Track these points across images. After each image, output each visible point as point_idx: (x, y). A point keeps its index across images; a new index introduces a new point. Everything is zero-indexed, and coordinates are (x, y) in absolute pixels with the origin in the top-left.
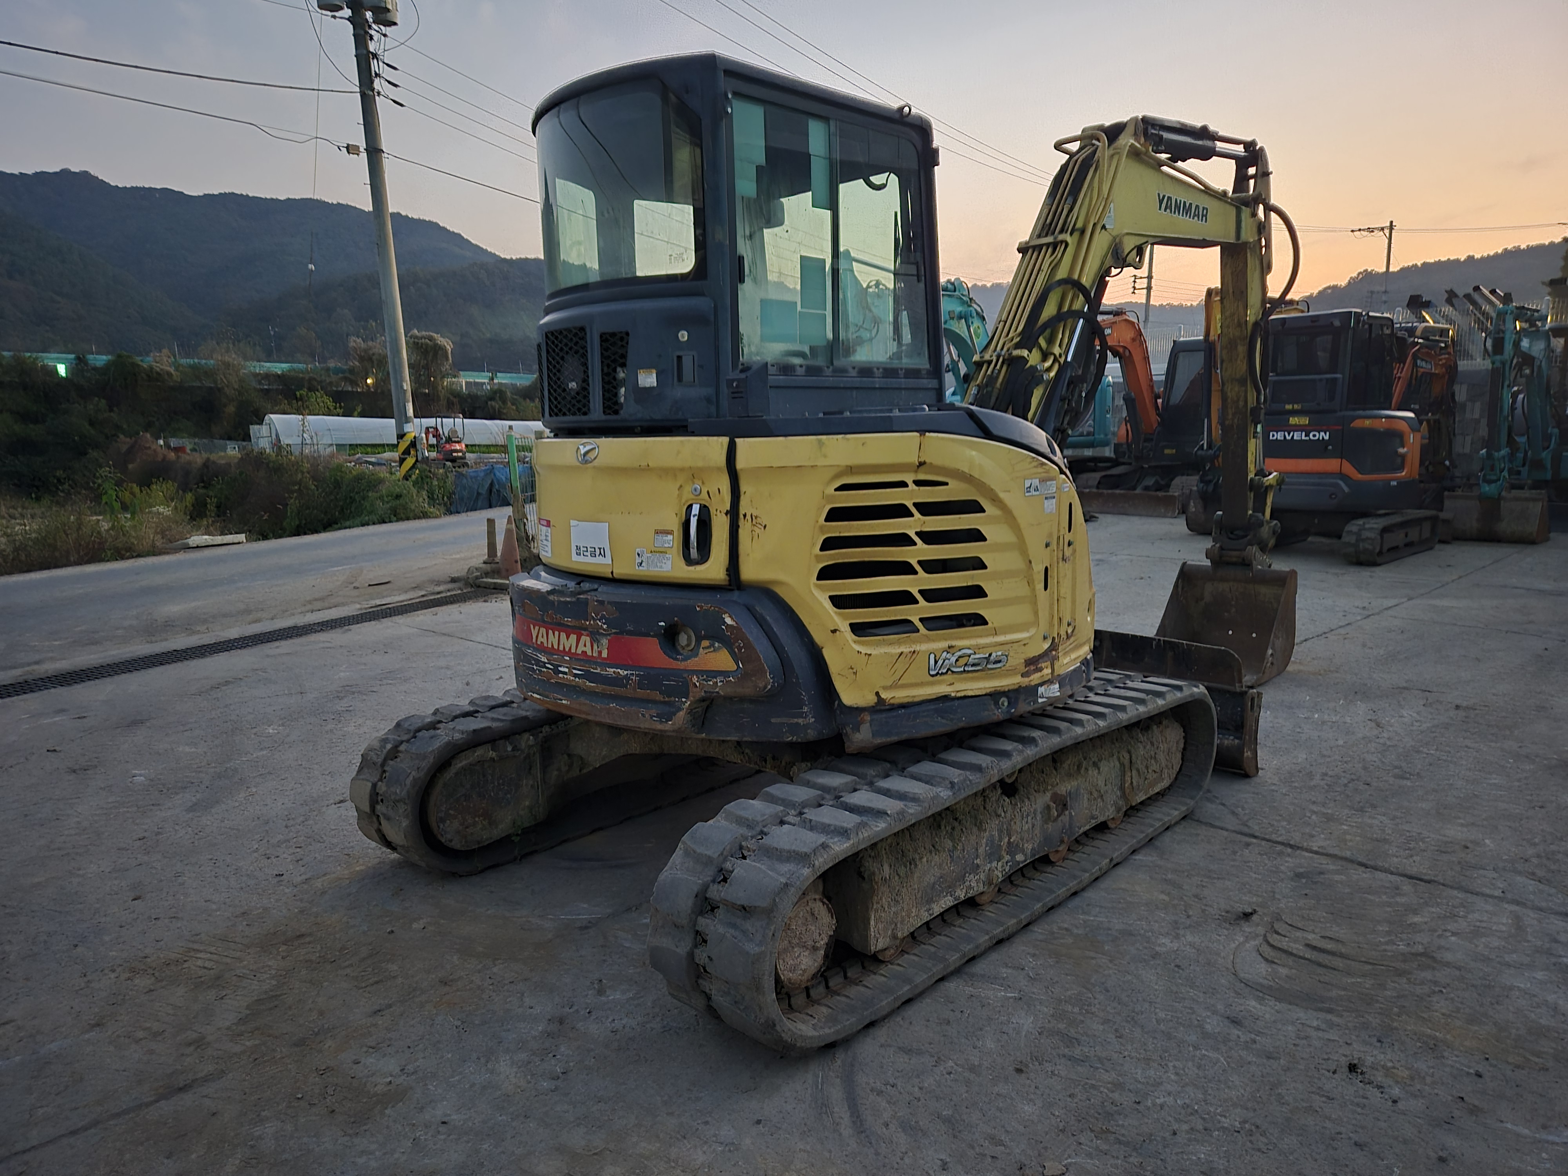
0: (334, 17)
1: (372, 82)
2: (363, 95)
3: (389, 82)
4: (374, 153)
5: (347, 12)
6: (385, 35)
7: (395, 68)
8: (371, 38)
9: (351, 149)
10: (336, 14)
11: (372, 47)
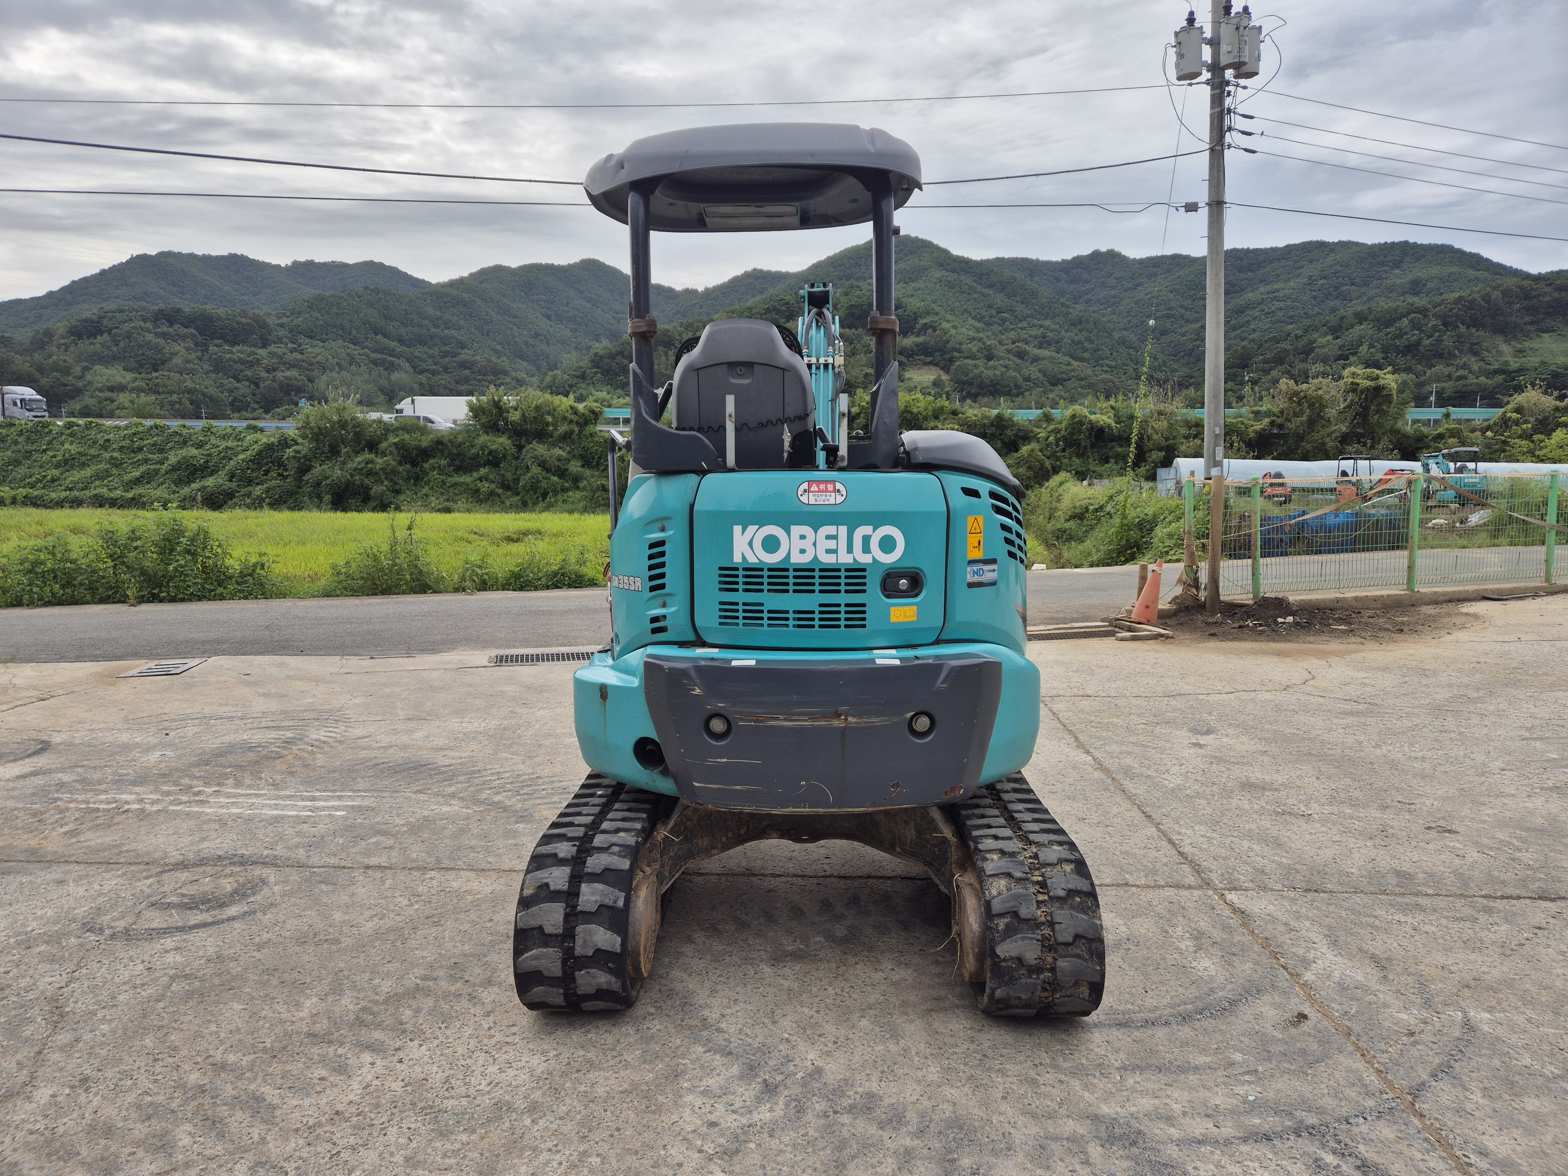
0: (1191, 85)
1: (1222, 137)
2: (1212, 150)
3: (1244, 133)
4: (1217, 205)
5: (1206, 75)
6: (1245, 88)
7: (1251, 117)
8: (1229, 94)
9: (1191, 207)
10: (1194, 81)
11: (1228, 102)
